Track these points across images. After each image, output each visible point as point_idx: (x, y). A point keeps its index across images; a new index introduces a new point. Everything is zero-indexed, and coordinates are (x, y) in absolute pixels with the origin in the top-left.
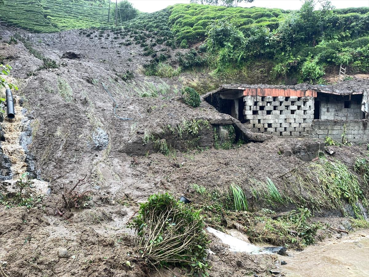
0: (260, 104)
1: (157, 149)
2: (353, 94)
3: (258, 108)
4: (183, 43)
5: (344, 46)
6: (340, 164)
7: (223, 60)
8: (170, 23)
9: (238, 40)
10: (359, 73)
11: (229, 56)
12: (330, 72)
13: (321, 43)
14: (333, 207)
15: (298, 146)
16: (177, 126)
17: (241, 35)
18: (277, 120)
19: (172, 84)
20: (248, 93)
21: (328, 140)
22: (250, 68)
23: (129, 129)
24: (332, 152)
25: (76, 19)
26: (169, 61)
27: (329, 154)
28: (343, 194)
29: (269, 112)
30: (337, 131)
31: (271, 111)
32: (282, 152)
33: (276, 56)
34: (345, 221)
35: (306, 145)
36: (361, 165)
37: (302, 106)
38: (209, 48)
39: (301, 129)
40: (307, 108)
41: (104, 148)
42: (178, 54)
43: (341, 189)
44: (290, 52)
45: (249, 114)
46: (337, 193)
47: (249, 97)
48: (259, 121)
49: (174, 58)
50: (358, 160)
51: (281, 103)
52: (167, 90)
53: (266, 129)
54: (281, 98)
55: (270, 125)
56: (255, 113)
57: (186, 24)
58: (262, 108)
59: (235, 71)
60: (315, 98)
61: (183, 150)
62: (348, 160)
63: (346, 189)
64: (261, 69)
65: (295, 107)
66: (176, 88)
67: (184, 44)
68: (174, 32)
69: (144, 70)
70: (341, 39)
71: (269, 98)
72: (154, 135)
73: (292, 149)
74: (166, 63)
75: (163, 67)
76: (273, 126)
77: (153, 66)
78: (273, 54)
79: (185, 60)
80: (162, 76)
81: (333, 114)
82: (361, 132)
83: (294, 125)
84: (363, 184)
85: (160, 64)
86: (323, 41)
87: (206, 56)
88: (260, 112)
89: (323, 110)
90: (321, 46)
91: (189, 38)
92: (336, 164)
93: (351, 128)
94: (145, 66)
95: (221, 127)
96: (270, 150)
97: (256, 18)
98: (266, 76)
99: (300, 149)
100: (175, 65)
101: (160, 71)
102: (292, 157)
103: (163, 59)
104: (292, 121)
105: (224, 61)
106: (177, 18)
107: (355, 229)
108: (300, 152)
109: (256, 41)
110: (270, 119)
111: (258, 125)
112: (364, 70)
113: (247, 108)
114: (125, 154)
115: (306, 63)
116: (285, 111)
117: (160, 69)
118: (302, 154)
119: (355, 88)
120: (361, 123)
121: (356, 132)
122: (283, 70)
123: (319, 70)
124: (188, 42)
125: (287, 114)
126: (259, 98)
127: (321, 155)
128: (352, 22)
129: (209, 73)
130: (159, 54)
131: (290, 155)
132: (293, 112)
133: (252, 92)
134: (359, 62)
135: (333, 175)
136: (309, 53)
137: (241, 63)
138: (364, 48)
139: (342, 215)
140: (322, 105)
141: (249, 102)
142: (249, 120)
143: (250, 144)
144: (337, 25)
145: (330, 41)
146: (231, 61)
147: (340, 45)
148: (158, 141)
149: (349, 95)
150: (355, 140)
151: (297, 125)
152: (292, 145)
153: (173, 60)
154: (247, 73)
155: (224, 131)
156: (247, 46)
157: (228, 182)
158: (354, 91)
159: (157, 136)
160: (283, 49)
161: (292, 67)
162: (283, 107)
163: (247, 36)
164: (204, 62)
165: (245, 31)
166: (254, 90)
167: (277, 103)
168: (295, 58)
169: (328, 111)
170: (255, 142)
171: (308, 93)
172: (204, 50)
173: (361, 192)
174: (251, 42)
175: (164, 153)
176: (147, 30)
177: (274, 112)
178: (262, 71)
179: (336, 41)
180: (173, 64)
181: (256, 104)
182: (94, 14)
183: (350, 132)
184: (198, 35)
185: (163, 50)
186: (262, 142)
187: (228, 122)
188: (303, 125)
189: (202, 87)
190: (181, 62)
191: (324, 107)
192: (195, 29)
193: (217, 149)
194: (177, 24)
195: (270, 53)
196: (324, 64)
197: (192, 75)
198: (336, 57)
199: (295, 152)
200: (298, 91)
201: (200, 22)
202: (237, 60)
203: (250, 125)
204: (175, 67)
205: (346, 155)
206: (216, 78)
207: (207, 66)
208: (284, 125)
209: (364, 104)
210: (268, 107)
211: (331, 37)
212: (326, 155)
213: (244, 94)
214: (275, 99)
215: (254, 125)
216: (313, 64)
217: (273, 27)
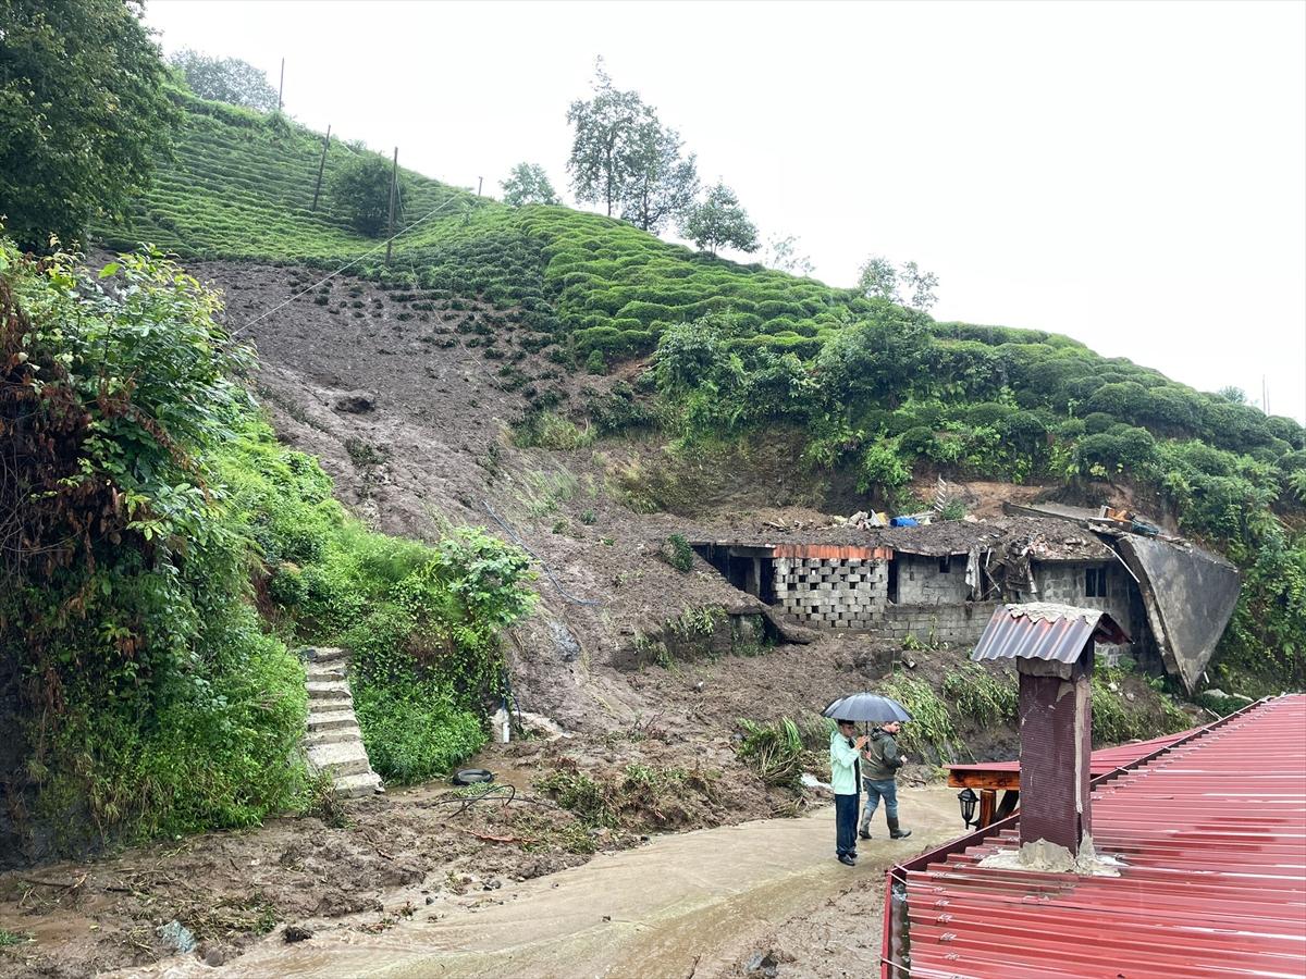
0: (801, 572)
1: (654, 659)
2: (953, 553)
3: (797, 578)
4: (595, 359)
5: (953, 417)
6: (924, 685)
7: (697, 419)
8: (548, 291)
9: (728, 374)
10: (979, 480)
11: (711, 411)
12: (922, 473)
13: (907, 405)
14: (910, 750)
15: (863, 655)
16: (680, 619)
17: (736, 364)
18: (827, 600)
19: (581, 471)
20: (781, 553)
21: (908, 639)
22: (755, 442)
23: (600, 623)
24: (912, 664)
25: (219, 197)
26: (564, 407)
27: (908, 666)
28: (924, 731)
29: (814, 586)
30: (923, 624)
31: (817, 584)
32: (840, 666)
33: (813, 422)
34: (924, 769)
35: (874, 654)
36: (954, 685)
37: (869, 575)
38: (662, 387)
39: (866, 616)
40: (876, 579)
41: (575, 658)
42: (586, 392)
43: (922, 723)
44: (842, 416)
45: (781, 589)
46: (915, 730)
47: (783, 559)
48: (798, 600)
49: (578, 401)
50: (950, 678)
51: (834, 569)
52: (574, 488)
53: (808, 615)
54: (834, 562)
55: (815, 609)
56: (791, 587)
57: (596, 305)
58: (802, 579)
59: (723, 445)
60: (889, 561)
61: (689, 660)
62: (936, 678)
63: (929, 724)
64: (778, 446)
65: (855, 578)
66: (590, 482)
67: (596, 363)
68: (566, 322)
69: (513, 433)
70: (947, 398)
71: (815, 561)
72: (648, 636)
73: (855, 661)
74: (560, 414)
75: (553, 423)
76: (821, 610)
77: (531, 424)
78: (805, 415)
79: (606, 411)
80: (551, 445)
81: (920, 583)
82: (963, 624)
83: (855, 609)
84: (954, 715)
85: (546, 416)
86: (910, 399)
87: (656, 405)
88: (799, 586)
89: (904, 576)
90: (906, 413)
91: (610, 349)
92: (918, 686)
93: (945, 617)
94: (514, 424)
95: (743, 618)
96: (823, 662)
97: (767, 315)
98: (789, 463)
99: (865, 660)
100: (581, 421)
101: (547, 434)
102: (854, 674)
103: (553, 402)
104: (852, 602)
105: (698, 423)
106: (571, 282)
107: (937, 781)
108: (865, 665)
109: (770, 384)
110: (816, 598)
111: (796, 609)
112: (988, 474)
113: (780, 579)
114: (612, 669)
115: (875, 449)
116: (841, 585)
117: (547, 429)
118: (869, 668)
119: (956, 541)
120: (963, 608)
121: (954, 624)
122: (828, 457)
123: (900, 470)
124: (606, 356)
125: (843, 588)
126: (799, 562)
127: (897, 667)
128: (968, 366)
129: (662, 447)
130: (540, 387)
131: (851, 671)
132: (853, 585)
133: (788, 552)
134: (978, 457)
135: (912, 703)
136: (882, 423)
137: (736, 429)
138: (988, 430)
139: (922, 762)
140: (902, 567)
141: (783, 569)
142: (782, 600)
143: (788, 648)
144: (940, 366)
145: (924, 403)
146: (714, 422)
147: (942, 414)
148: (654, 646)
149: (944, 557)
150: (953, 638)
151: (861, 609)
152: (854, 653)
153: (575, 407)
154: (750, 453)
155: (746, 624)
156: (750, 393)
157: (779, 715)
158: (953, 550)
159: (654, 638)
160: (829, 407)
161: (846, 453)
162: (836, 577)
163: (749, 366)
164: (652, 418)
165: (747, 352)
166: (790, 548)
167: (827, 571)
168: (852, 433)
169: (911, 578)
170: (794, 643)
171: (877, 553)
172: (648, 388)
173: (950, 728)
174: (760, 385)
175: (664, 666)
176: (488, 299)
177: (822, 585)
178: (781, 451)
179: (937, 403)
180: (576, 416)
181: (792, 571)
182: (266, 176)
183: (944, 624)
184: (631, 343)
185: (546, 377)
186: (806, 644)
187: (753, 611)
188: (870, 608)
189: (648, 482)
190: (595, 415)
191: (905, 571)
192: (624, 327)
193: (737, 656)
194: (570, 298)
195: (800, 413)
196: (911, 456)
197: (625, 449)
198: (934, 445)
199: (860, 664)
200: (862, 548)
201: (635, 304)
202: (726, 421)
203: (784, 609)
204: (580, 424)
205: (932, 668)
206: (679, 461)
207: (659, 429)
208: (839, 609)
209: (970, 572)
210: (813, 577)
211: (925, 392)
212: (904, 669)
213: (775, 555)
214: (824, 562)
215: (790, 608)
216: (888, 454)
217: (807, 352)
